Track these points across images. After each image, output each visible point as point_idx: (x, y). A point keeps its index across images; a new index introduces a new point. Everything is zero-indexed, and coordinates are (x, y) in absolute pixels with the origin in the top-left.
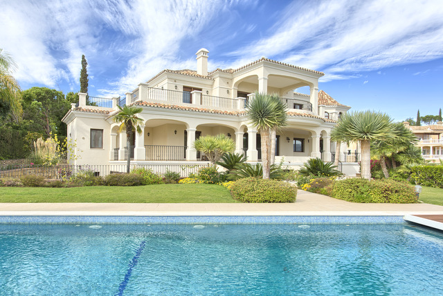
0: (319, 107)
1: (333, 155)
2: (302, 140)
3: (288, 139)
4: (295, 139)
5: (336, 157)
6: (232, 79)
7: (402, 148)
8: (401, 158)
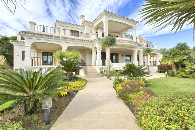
0: (136, 39)
1: (144, 63)
2: (130, 56)
3: (123, 55)
4: (127, 56)
5: (146, 63)
6: (93, 26)
7: (186, 57)
8: (185, 63)
